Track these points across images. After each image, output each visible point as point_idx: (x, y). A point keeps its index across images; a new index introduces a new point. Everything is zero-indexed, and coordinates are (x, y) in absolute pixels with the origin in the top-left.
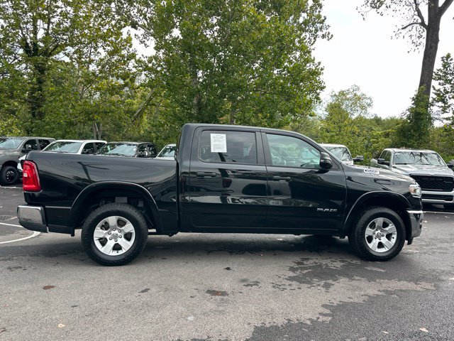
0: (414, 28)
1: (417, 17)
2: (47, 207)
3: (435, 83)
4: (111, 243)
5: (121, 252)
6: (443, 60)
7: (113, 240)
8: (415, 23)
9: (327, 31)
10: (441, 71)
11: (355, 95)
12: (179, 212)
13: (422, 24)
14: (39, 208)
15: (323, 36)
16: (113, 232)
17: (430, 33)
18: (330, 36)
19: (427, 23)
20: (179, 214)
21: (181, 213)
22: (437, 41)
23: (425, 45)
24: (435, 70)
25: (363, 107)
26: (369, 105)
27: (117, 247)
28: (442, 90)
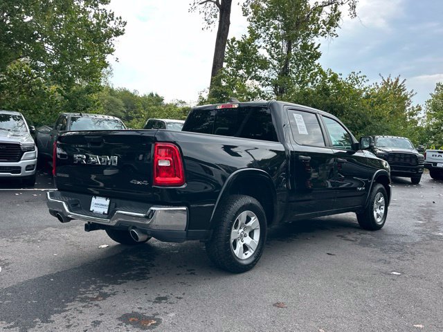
0: (208, 5)
5: (249, 254)
7: (240, 241)
13: (217, 3)
14: (185, 208)
16: (240, 231)
19: (220, 3)
22: (228, 23)
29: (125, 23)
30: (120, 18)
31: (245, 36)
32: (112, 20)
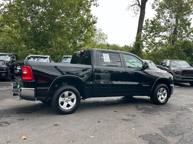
0: (135, 6)
1: (137, 2)
2: (37, 88)
3: (143, 31)
4: (65, 104)
5: (70, 108)
6: (146, 21)
7: (66, 102)
8: (136, 4)
9: (96, 2)
10: (145, 26)
11: (100, 33)
12: (93, 88)
13: (139, 5)
14: (33, 89)
15: (94, 5)
16: (66, 99)
17: (142, 9)
18: (97, 5)
19: (141, 5)
20: (93, 89)
21: (94, 89)
22: (144, 13)
23: (139, 14)
24: (143, 26)
25: (103, 39)
26: (106, 38)
27: (68, 106)
28: (145, 34)
29: (97, 18)
30: (95, 16)
31: (154, 18)
32: (92, 17)
